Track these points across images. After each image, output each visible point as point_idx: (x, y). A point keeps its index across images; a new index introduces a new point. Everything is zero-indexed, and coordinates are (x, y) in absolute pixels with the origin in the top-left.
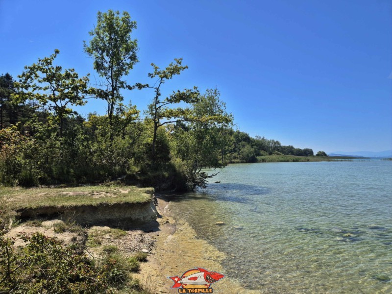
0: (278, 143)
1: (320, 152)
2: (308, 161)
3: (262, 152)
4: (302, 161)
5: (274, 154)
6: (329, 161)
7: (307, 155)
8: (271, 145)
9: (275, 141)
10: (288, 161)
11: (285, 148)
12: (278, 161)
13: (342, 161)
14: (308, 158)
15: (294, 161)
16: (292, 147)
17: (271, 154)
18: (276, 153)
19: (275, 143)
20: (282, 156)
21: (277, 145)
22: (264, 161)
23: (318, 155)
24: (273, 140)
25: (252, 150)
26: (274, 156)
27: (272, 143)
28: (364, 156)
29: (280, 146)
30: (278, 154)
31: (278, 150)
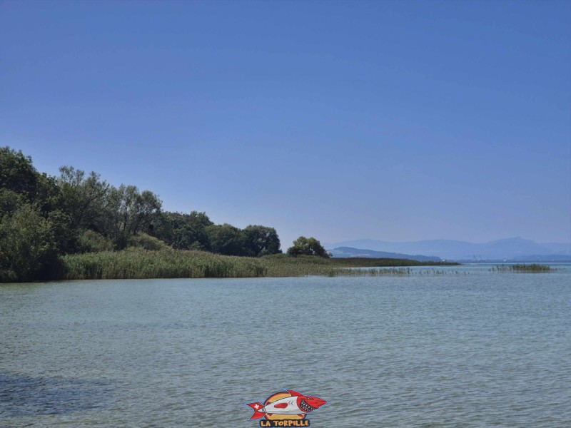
0: (149, 199)
1: (302, 240)
2: (259, 273)
3: (85, 236)
4: (239, 276)
5: (132, 244)
6: (332, 274)
7: (256, 253)
8: (124, 208)
9: (140, 191)
10: (186, 274)
11: (177, 221)
12: (149, 275)
13: (373, 273)
14: (261, 261)
15: (209, 274)
16: (204, 220)
17: (121, 244)
18: (142, 242)
19: (139, 200)
20: (164, 255)
21: (145, 209)
22: (92, 273)
23: (294, 252)
24: (132, 190)
25: (46, 226)
26: (133, 255)
27: (128, 202)
28: (443, 259)
29: (158, 213)
30: (151, 247)
31: (151, 230)
